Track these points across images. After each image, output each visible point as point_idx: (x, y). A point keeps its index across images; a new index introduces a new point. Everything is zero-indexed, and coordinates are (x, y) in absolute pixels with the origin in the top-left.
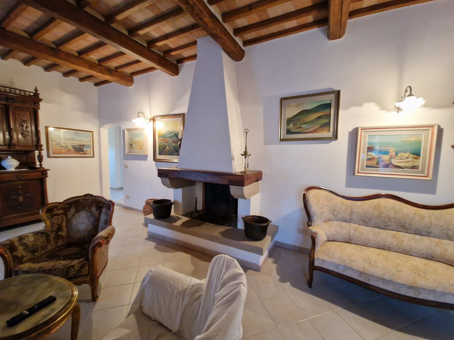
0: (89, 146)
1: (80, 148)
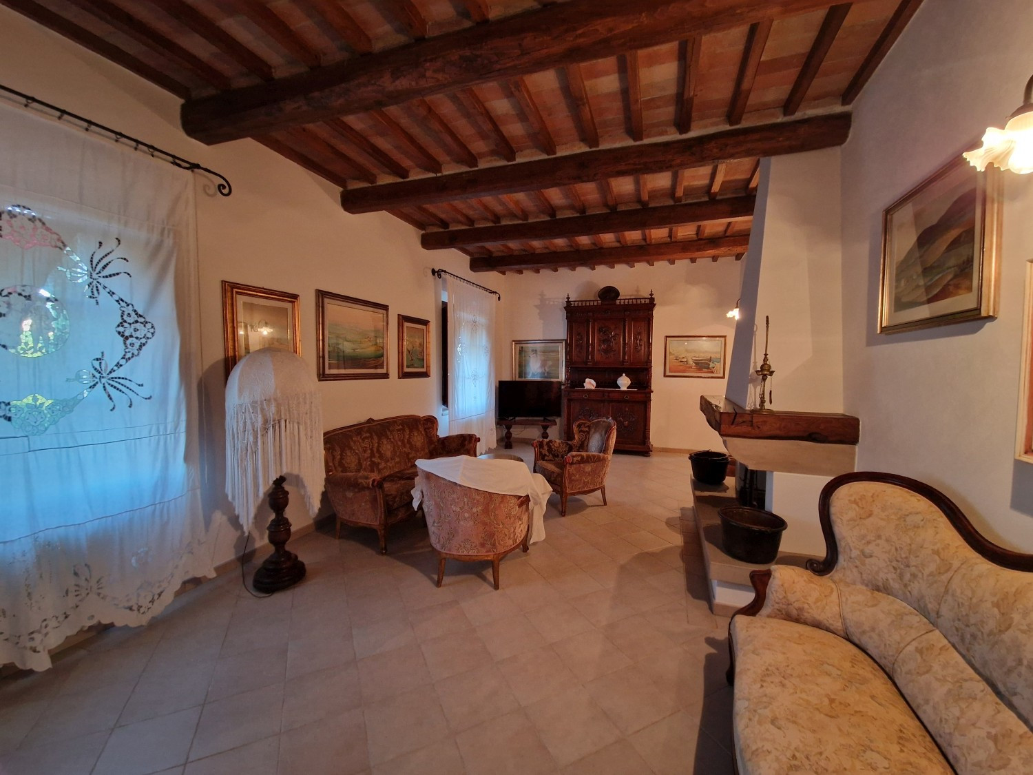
0: (717, 360)
1: (705, 363)
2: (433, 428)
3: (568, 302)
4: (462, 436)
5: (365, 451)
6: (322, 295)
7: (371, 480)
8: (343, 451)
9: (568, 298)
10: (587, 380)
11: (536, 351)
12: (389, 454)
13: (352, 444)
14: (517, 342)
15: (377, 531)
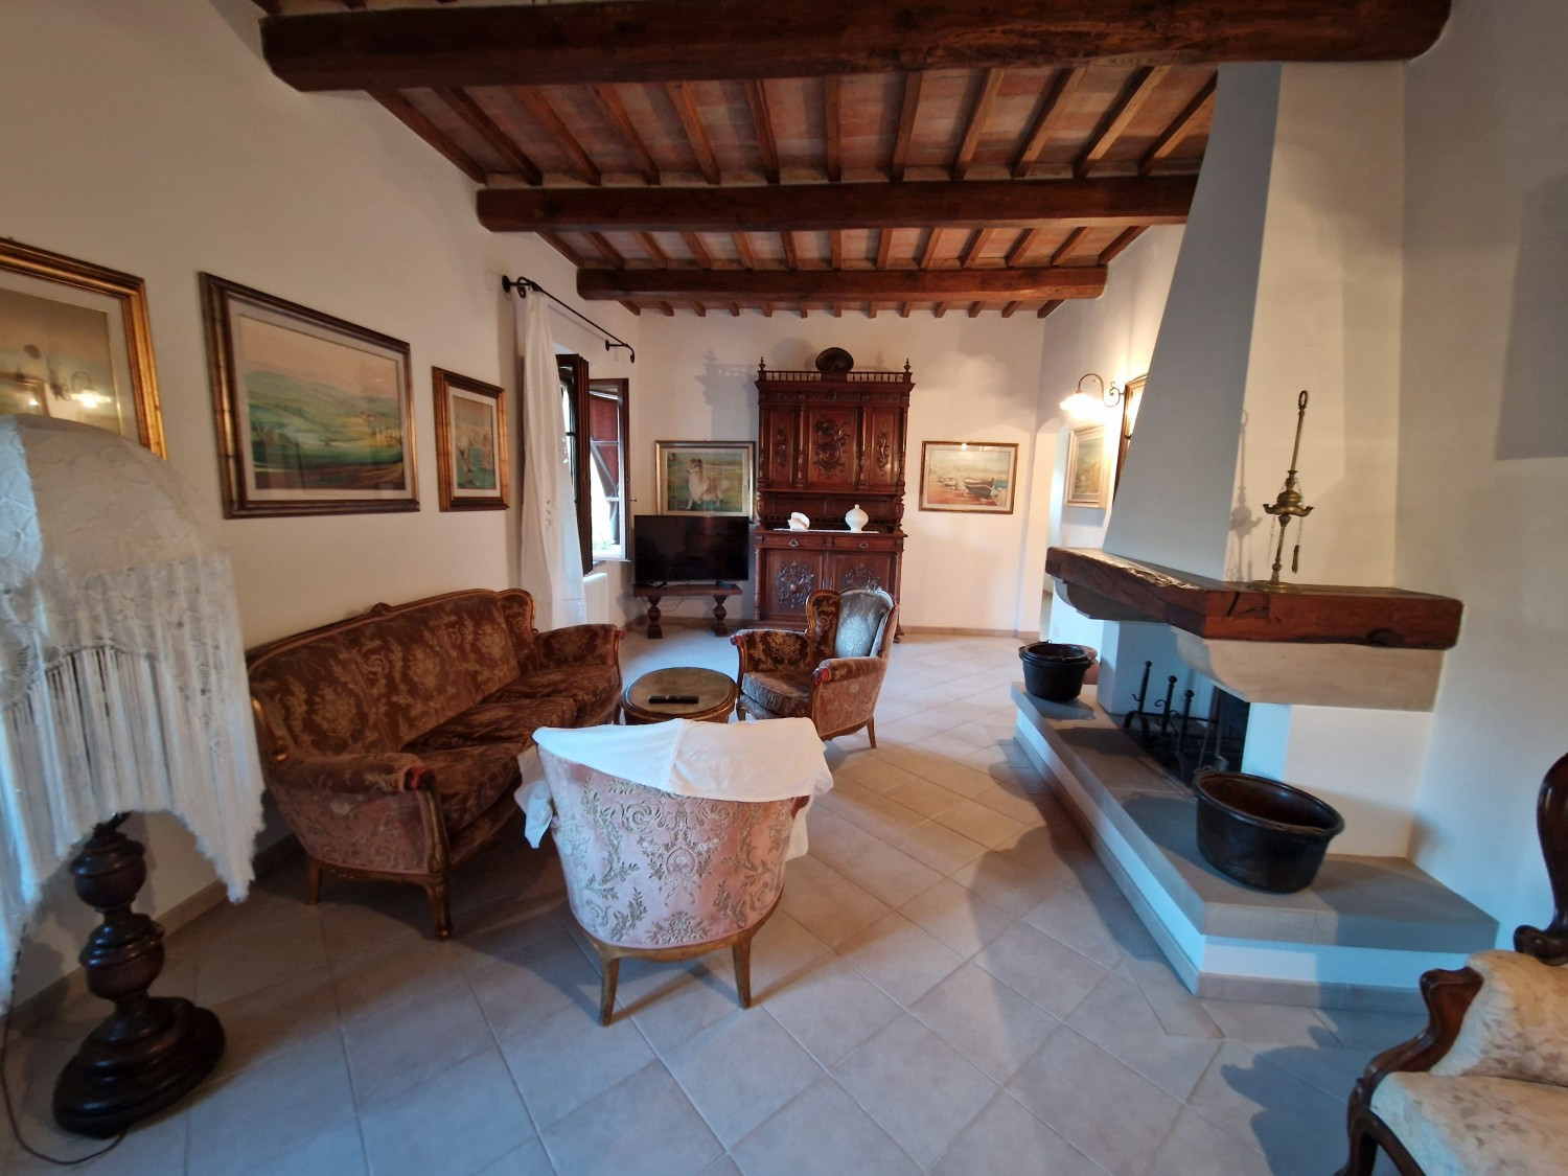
0: (1002, 484)
1: (983, 489)
2: (523, 615)
3: (762, 373)
4: (588, 629)
5: (372, 683)
6: (217, 293)
7: (401, 776)
8: (312, 689)
9: (762, 365)
10: (795, 515)
11: (700, 461)
12: (431, 682)
13: (337, 670)
14: (665, 444)
15: (424, 891)
